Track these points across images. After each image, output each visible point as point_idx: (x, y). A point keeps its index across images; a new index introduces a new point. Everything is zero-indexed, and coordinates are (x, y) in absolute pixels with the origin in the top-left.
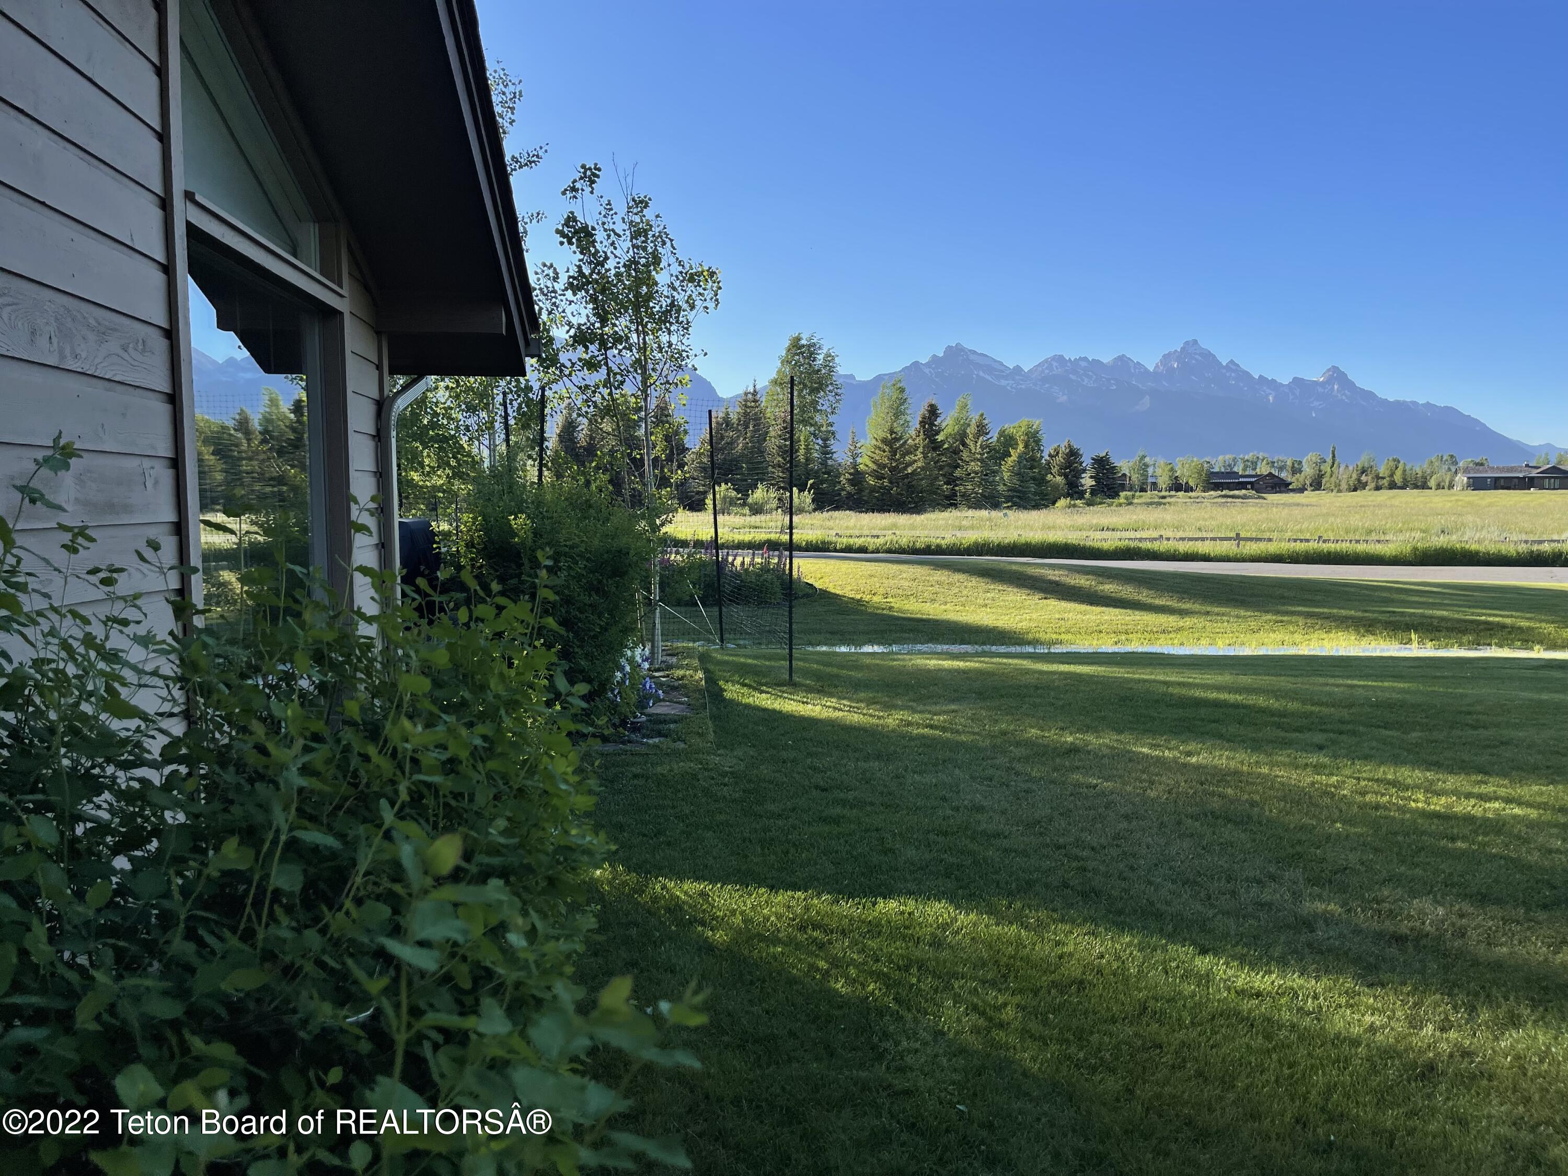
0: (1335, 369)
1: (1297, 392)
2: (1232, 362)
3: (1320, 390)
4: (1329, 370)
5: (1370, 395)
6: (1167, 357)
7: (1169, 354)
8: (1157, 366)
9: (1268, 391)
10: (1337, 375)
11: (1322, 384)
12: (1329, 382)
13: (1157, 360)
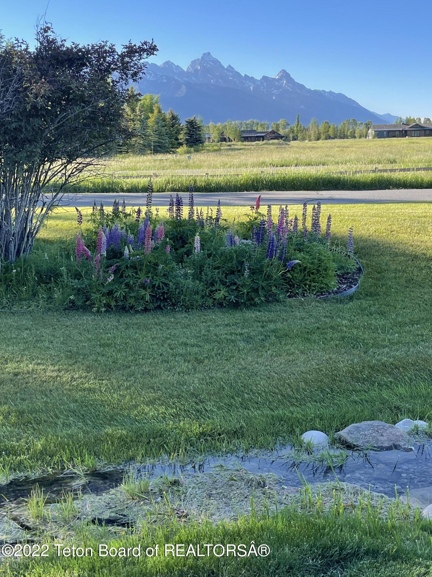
0: (284, 71)
1: (265, 84)
2: (230, 66)
3: (277, 83)
4: (281, 72)
5: (302, 87)
6: (194, 62)
8: (188, 68)
9: (250, 84)
10: (285, 75)
11: (278, 80)
12: (281, 79)
13: (189, 64)
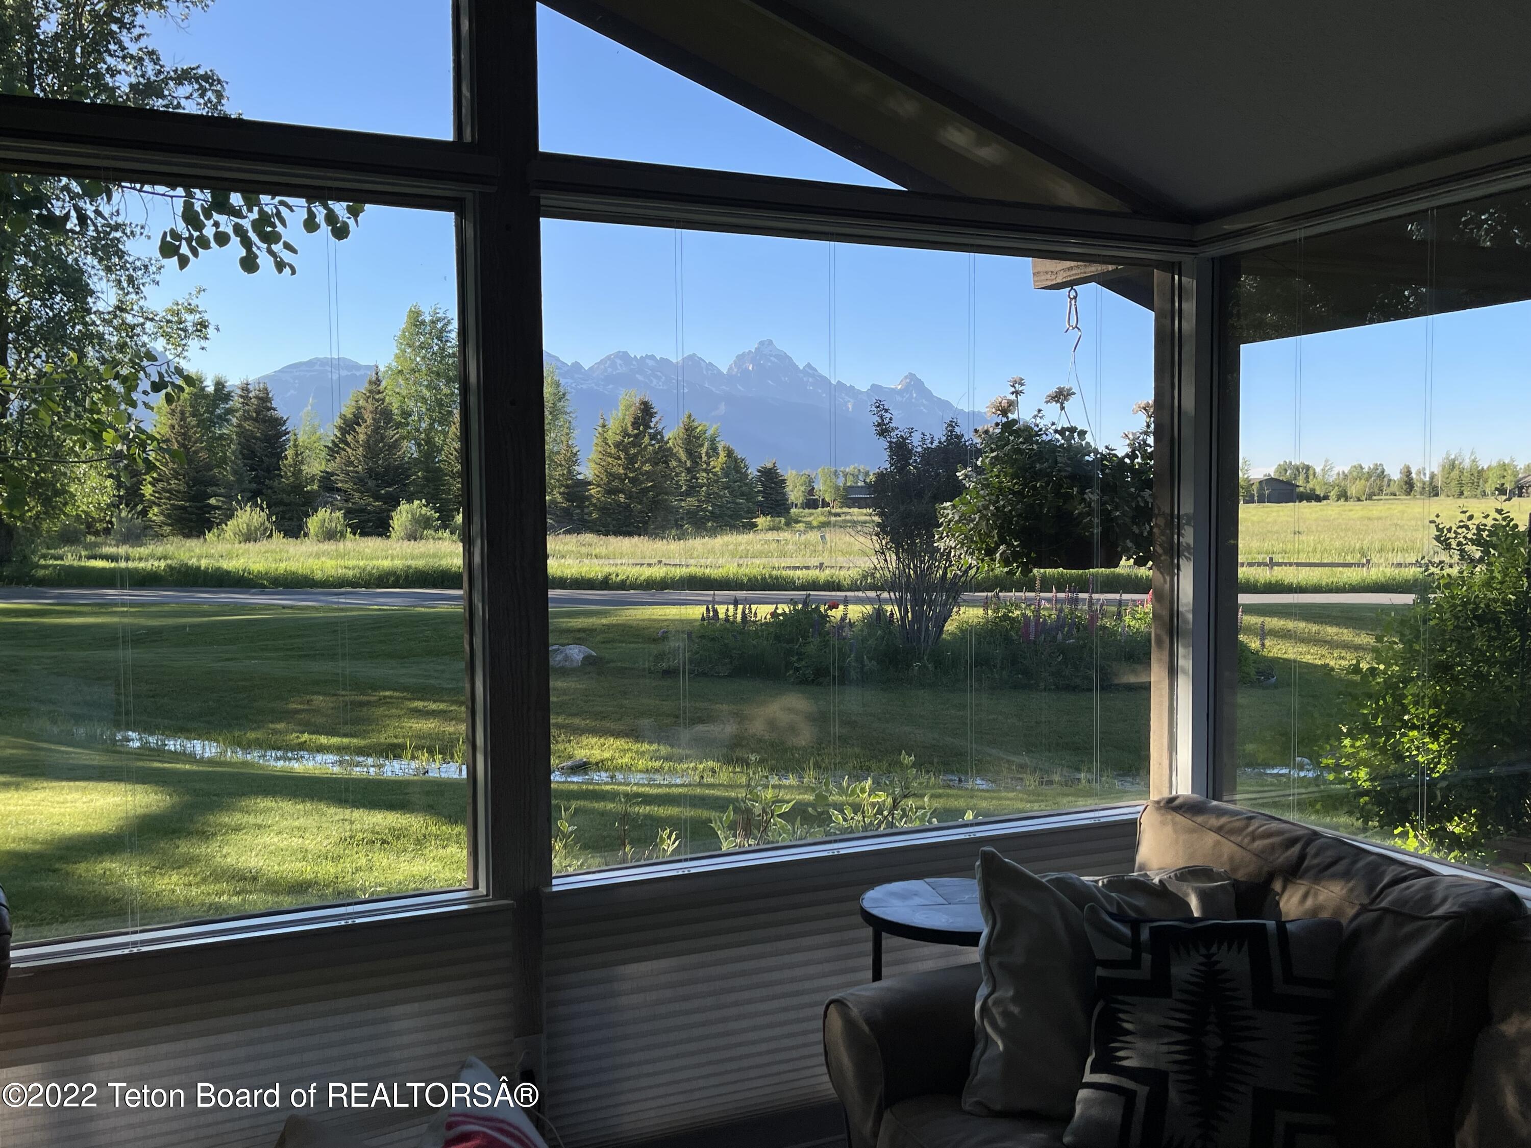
0: (912, 376)
2: (809, 365)
3: (899, 398)
4: (906, 377)
6: (741, 358)
7: (743, 355)
8: (730, 368)
9: (847, 398)
10: (914, 384)
11: (900, 393)
12: (906, 389)
13: (731, 360)
